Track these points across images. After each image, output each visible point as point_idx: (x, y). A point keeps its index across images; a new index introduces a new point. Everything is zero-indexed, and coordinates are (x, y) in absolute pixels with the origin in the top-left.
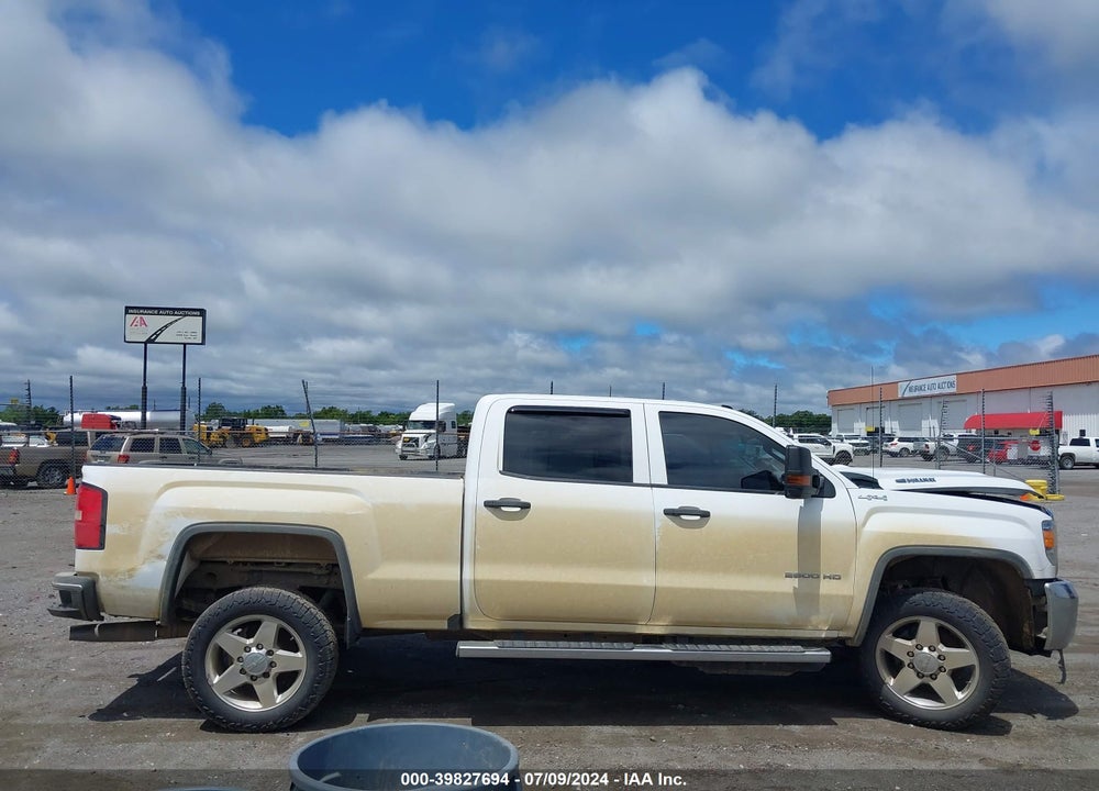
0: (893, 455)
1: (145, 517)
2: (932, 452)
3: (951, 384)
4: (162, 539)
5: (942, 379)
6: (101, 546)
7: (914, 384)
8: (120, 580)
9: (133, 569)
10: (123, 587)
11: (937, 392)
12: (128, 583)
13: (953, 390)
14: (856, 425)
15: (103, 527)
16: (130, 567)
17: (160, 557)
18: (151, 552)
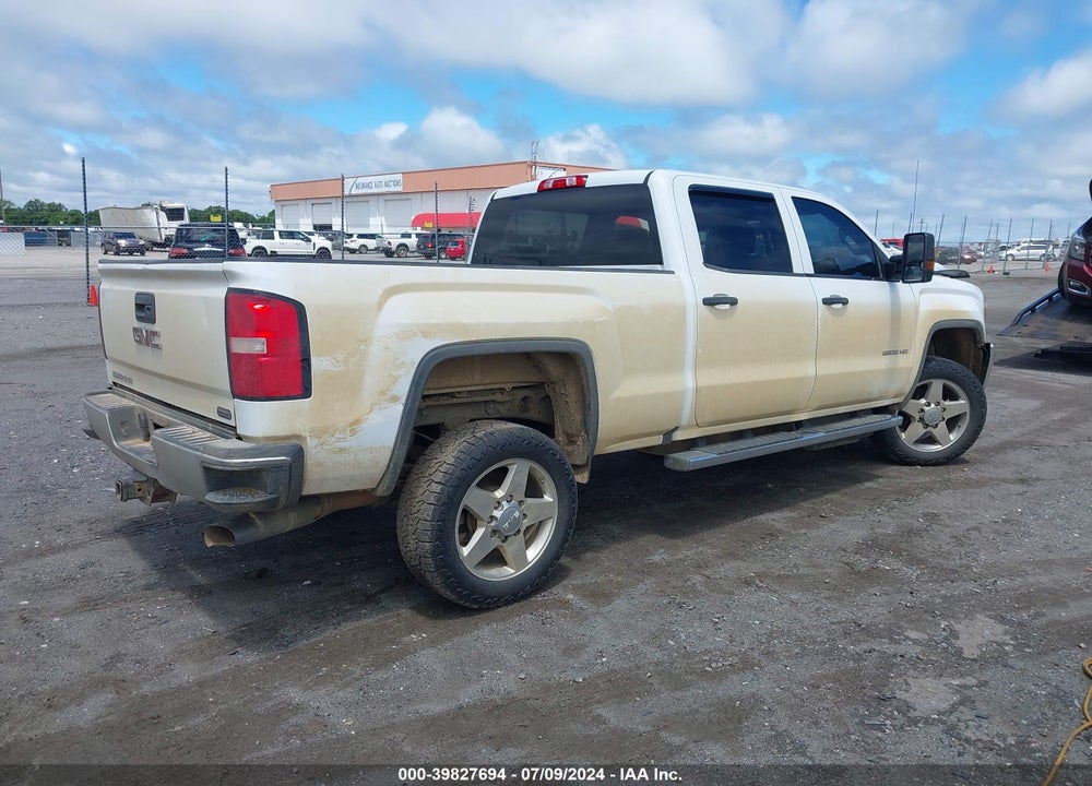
0: (353, 251)
1: (366, 341)
2: (394, 249)
3: (397, 183)
4: (395, 374)
5: (388, 178)
6: (306, 392)
7: (361, 180)
8: (339, 440)
9: (357, 422)
10: (341, 450)
11: (384, 190)
12: (352, 442)
13: (400, 189)
14: (301, 221)
15: (306, 361)
16: (351, 419)
17: (394, 399)
18: (382, 393)
